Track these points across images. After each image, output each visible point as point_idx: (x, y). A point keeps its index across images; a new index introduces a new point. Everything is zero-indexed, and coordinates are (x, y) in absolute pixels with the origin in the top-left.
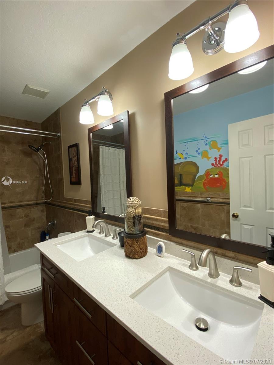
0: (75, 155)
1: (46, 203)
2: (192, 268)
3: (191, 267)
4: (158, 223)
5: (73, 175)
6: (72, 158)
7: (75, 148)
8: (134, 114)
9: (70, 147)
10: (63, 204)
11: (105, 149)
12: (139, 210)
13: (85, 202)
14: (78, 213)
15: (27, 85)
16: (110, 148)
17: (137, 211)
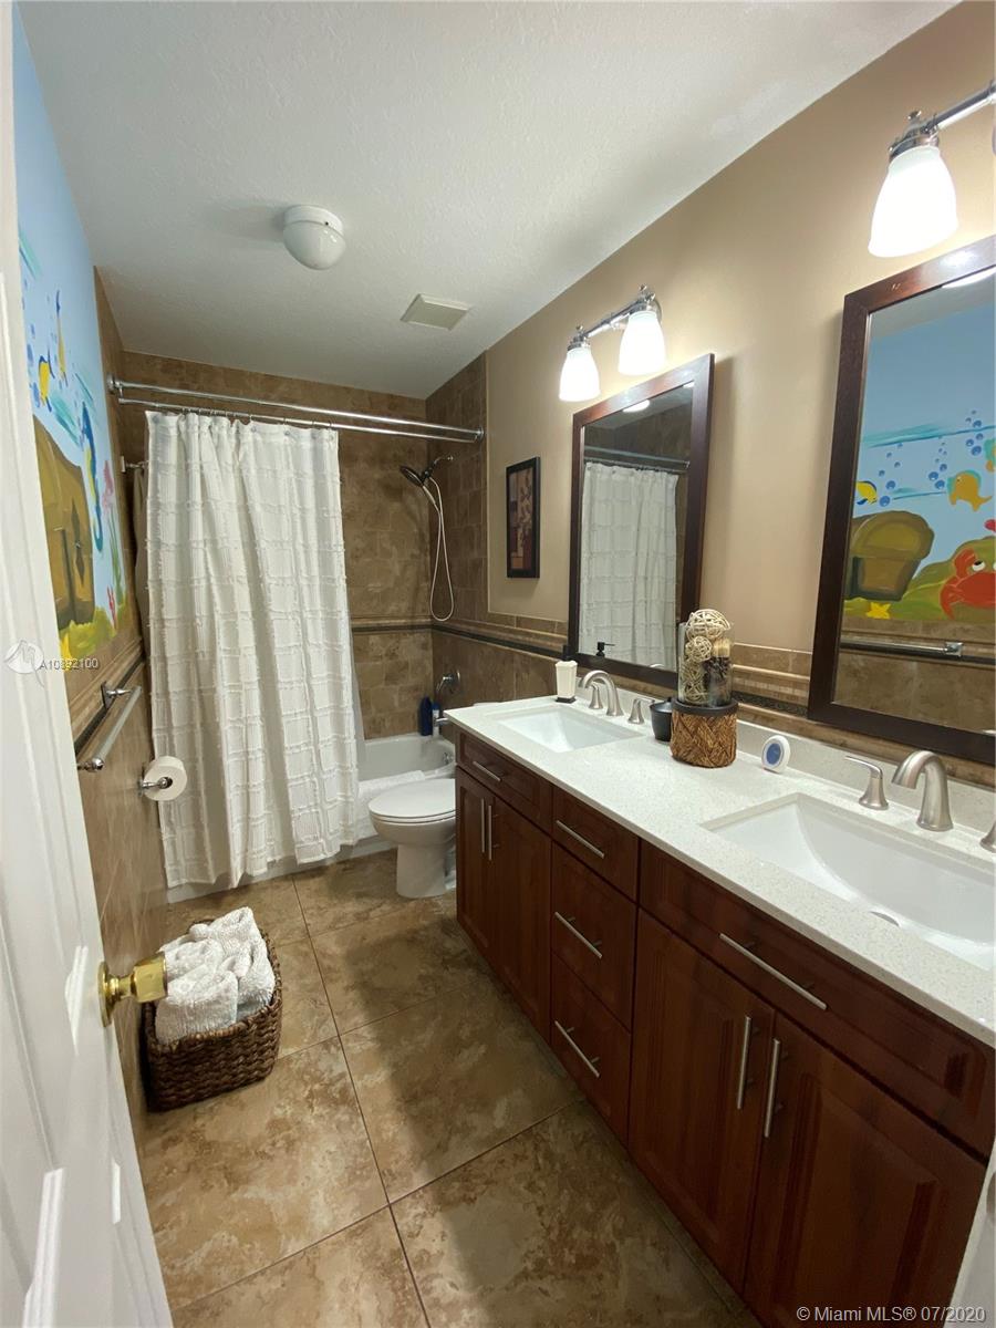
0: (526, 492)
1: (435, 627)
2: (870, 801)
3: (865, 800)
4: (773, 688)
5: (516, 551)
6: (516, 503)
7: (528, 472)
8: (729, 364)
9: (511, 470)
10: (484, 631)
11: (602, 472)
12: (724, 646)
13: (549, 625)
14: (525, 656)
15: (418, 296)
16: (615, 468)
17: (716, 647)
